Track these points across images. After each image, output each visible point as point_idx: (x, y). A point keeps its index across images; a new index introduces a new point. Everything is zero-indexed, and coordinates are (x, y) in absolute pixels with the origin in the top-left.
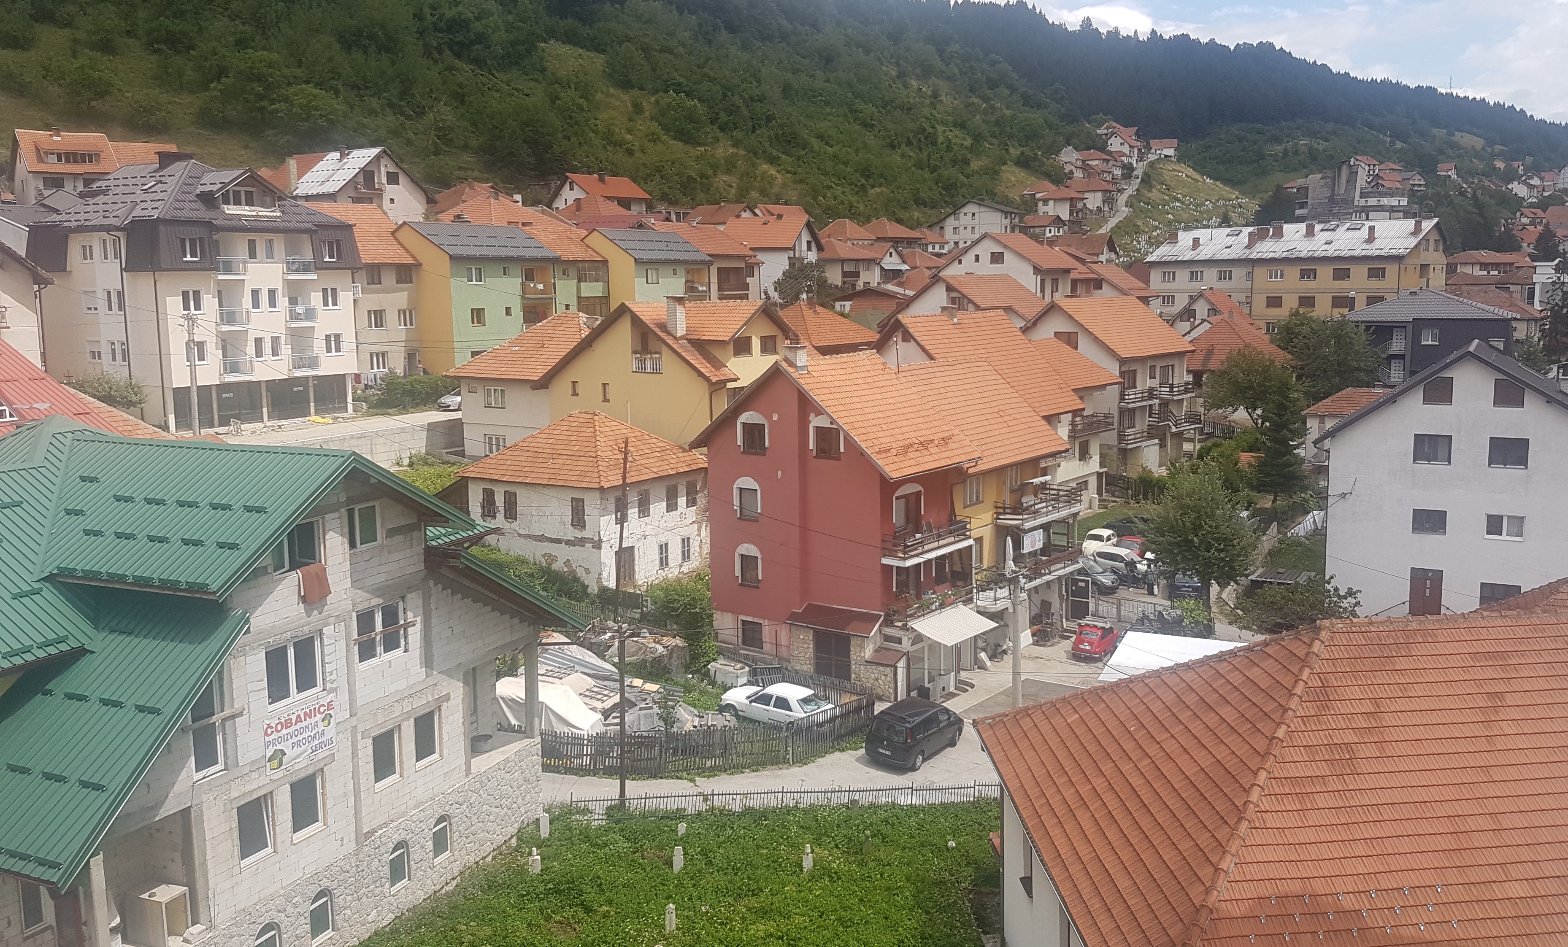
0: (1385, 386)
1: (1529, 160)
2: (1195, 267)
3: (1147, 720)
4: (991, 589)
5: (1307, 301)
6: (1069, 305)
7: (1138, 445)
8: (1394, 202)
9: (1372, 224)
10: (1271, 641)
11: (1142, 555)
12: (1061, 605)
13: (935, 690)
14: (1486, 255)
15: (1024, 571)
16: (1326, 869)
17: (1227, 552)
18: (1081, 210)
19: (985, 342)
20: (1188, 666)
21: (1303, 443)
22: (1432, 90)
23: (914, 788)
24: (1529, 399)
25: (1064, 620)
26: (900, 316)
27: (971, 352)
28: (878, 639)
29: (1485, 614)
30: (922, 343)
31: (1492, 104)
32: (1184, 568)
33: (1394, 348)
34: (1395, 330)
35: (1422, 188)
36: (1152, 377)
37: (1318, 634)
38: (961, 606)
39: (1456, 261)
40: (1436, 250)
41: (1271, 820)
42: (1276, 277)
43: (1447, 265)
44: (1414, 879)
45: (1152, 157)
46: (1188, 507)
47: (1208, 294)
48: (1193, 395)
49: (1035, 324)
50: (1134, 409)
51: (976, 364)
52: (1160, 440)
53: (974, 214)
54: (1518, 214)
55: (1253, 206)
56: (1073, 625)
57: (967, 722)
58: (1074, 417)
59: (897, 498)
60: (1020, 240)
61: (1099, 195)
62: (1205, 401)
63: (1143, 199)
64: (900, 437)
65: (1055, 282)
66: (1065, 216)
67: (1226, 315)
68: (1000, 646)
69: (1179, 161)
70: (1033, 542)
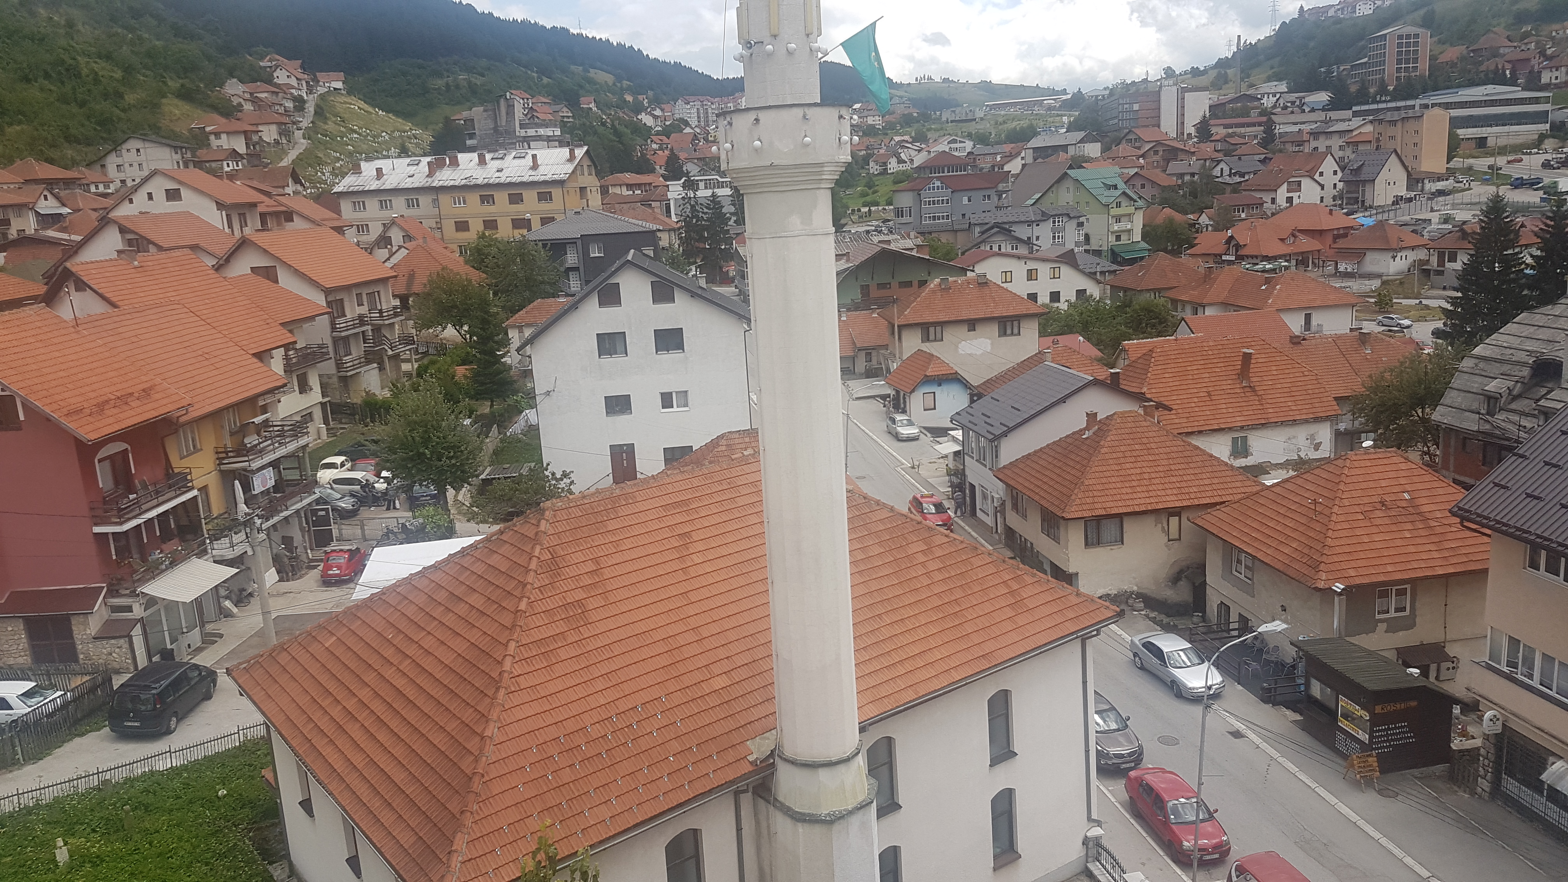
0: (567, 295)
1: (650, 93)
2: (384, 195)
3: (402, 625)
4: (226, 536)
5: (491, 224)
6: (262, 239)
7: (358, 371)
8: (549, 132)
9: (534, 152)
10: (505, 529)
11: (378, 475)
12: (303, 537)
13: (179, 649)
14: (629, 177)
15: (258, 512)
16: (575, 709)
17: (457, 458)
18: (257, 143)
19: (175, 283)
20: (436, 567)
21: (508, 352)
22: (565, 31)
23: (172, 750)
24: (678, 295)
25: (309, 551)
26: (68, 265)
27: (161, 296)
28: (105, 613)
29: (669, 472)
30: (99, 291)
31: (615, 44)
32: (420, 480)
33: (570, 262)
34: (568, 246)
35: (571, 120)
36: (360, 304)
37: (543, 515)
38: (195, 560)
39: (607, 183)
40: (590, 174)
41: (524, 682)
42: (460, 204)
43: (601, 187)
44: (645, 696)
45: (321, 90)
46: (416, 422)
47: (399, 221)
48: (403, 318)
49: (228, 260)
50: (347, 337)
51: (169, 308)
52: (378, 364)
53: (138, 150)
54: (649, 141)
55: (427, 137)
56: (319, 554)
57: (221, 672)
58: (286, 351)
59: (99, 461)
60: (196, 175)
61: (274, 128)
62: (415, 323)
63: (321, 131)
64: (92, 395)
65: (242, 217)
66: (242, 149)
67: (421, 241)
68: (245, 590)
69: (349, 93)
70: (264, 481)
